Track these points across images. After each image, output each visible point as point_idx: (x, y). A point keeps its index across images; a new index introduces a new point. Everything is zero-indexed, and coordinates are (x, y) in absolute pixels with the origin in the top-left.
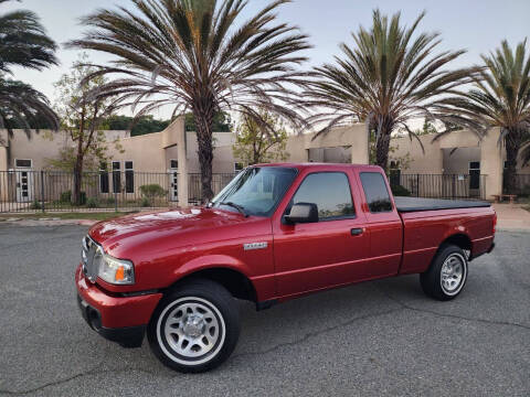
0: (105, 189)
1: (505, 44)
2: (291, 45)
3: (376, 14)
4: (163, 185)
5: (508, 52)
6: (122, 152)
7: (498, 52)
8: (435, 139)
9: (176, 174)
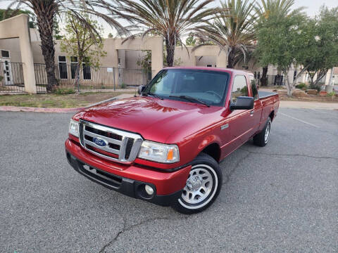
8: (193, 50)
9: (6, 63)
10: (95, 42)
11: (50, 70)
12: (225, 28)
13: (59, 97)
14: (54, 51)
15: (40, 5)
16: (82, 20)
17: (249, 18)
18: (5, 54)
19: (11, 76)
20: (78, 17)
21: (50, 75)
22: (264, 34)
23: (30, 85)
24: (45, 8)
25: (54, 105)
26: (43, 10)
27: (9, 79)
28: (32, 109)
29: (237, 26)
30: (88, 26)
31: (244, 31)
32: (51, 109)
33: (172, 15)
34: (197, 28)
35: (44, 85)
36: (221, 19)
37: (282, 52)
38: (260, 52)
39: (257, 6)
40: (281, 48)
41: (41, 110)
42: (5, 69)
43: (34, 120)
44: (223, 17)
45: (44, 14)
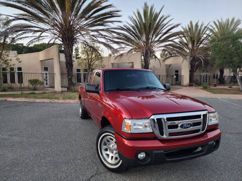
0: (5, 81)
1: (191, 23)
2: (111, 15)
3: (146, 4)
4: (41, 79)
5: (192, 26)
6: (20, 62)
7: (188, 26)
8: (164, 61)
9: (46, 74)
10: (98, 59)
11: (70, 77)
12: (187, 45)
13: (74, 94)
14: (73, 66)
15: (66, 39)
16: (91, 47)
17: (205, 36)
18: (46, 69)
19: (48, 82)
20: (88, 45)
21: (70, 80)
22: (216, 46)
23: (58, 87)
24: (68, 41)
25: (70, 98)
26: (68, 43)
27: (47, 84)
28: (56, 101)
29: (196, 42)
30: (94, 50)
31: (201, 45)
32: (67, 101)
33: (148, 39)
34: (166, 46)
35: (66, 87)
36: (183, 38)
37: (232, 58)
38: (214, 59)
39: (210, 28)
40: (230, 55)
41: (61, 101)
42: (45, 77)
43: (56, 107)
44: (184, 37)
45: (68, 44)
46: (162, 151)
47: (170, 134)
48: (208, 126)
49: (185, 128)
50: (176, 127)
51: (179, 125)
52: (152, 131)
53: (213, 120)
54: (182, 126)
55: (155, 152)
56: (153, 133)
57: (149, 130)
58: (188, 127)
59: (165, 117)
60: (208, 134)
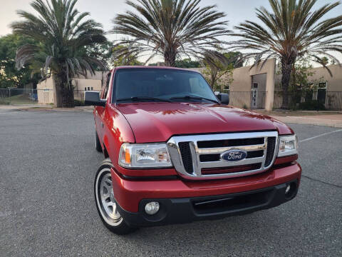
46: (188, 201)
47: (204, 171)
48: (277, 158)
49: (232, 160)
50: (215, 157)
51: (221, 156)
52: (171, 165)
53: (286, 148)
54: (226, 157)
55: (174, 201)
56: (173, 167)
57: (166, 163)
58: (237, 159)
59: (195, 139)
60: (276, 171)
